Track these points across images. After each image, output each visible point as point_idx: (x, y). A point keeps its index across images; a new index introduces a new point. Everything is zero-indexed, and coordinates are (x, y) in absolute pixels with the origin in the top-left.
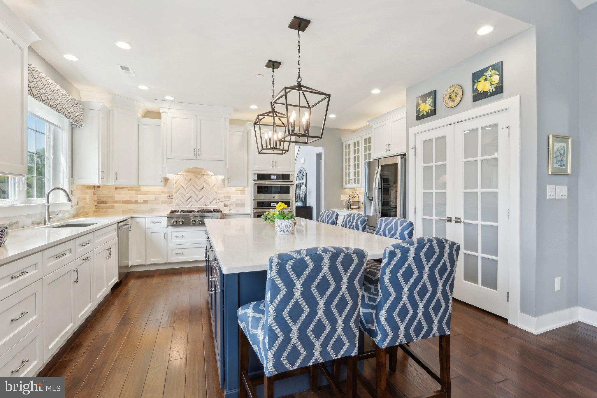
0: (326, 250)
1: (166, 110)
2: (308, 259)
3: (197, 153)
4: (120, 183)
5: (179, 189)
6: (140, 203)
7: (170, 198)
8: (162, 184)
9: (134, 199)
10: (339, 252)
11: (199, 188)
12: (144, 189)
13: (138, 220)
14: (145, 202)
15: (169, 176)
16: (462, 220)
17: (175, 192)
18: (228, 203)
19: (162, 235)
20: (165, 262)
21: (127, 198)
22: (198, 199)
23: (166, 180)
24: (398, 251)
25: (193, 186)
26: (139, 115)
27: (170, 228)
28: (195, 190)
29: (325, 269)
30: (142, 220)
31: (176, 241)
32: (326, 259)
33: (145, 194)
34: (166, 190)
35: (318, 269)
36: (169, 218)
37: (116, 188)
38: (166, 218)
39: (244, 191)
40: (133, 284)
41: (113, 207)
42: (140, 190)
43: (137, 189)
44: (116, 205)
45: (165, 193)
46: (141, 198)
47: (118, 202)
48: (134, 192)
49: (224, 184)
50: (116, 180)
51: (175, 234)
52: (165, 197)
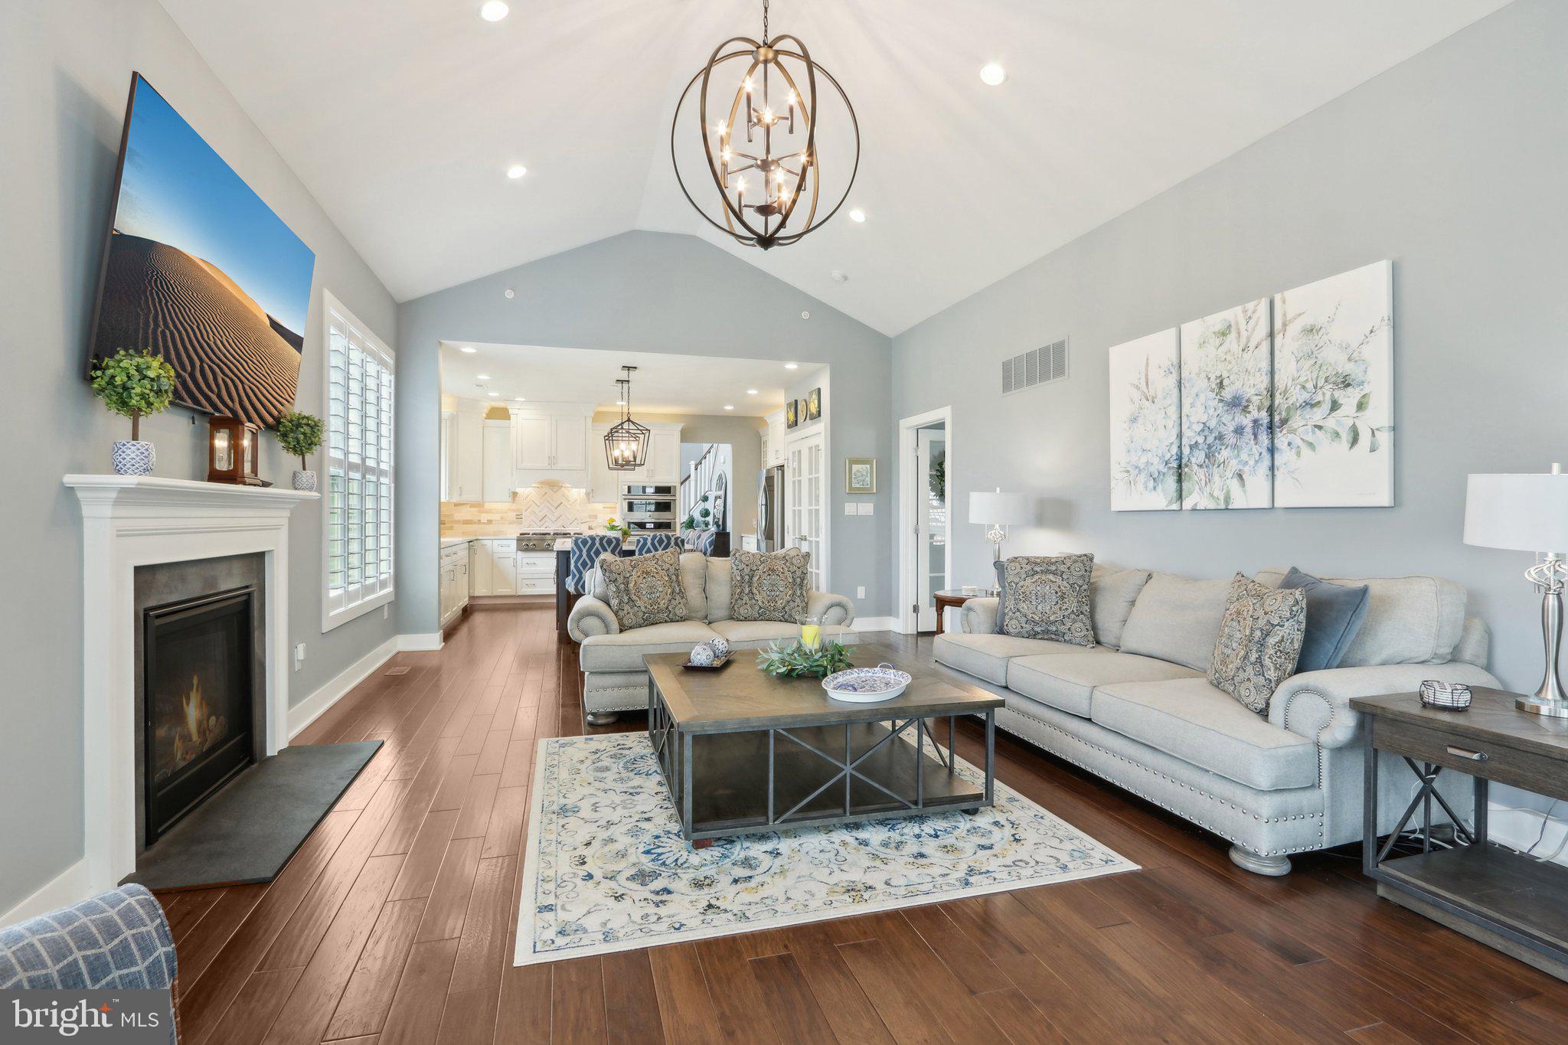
0: (598, 536)
1: (516, 411)
2: (588, 539)
3: (552, 460)
4: (466, 498)
5: (531, 505)
6: (484, 523)
7: (519, 517)
8: (510, 500)
9: (476, 519)
10: (604, 537)
11: (556, 506)
12: (487, 506)
13: (485, 542)
14: (490, 522)
15: (518, 490)
16: (808, 538)
17: (526, 511)
18: (593, 525)
19: (511, 560)
20: (513, 593)
21: (468, 517)
22: (553, 519)
23: (515, 494)
24: (641, 539)
25: (548, 502)
26: (484, 415)
27: (519, 552)
28: (550, 507)
29: (597, 544)
30: (488, 543)
31: (526, 569)
32: (598, 540)
33: (489, 511)
34: (514, 506)
35: (593, 544)
36: (519, 540)
37: (456, 505)
38: (515, 542)
39: (616, 508)
40: (478, 619)
41: (451, 528)
42: (483, 507)
43: (479, 505)
44: (455, 526)
45: (514, 511)
46: (484, 517)
47: (458, 522)
48: (477, 509)
49: (589, 499)
50: (461, 495)
51: (525, 561)
52: (512, 515)
